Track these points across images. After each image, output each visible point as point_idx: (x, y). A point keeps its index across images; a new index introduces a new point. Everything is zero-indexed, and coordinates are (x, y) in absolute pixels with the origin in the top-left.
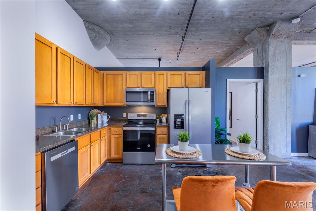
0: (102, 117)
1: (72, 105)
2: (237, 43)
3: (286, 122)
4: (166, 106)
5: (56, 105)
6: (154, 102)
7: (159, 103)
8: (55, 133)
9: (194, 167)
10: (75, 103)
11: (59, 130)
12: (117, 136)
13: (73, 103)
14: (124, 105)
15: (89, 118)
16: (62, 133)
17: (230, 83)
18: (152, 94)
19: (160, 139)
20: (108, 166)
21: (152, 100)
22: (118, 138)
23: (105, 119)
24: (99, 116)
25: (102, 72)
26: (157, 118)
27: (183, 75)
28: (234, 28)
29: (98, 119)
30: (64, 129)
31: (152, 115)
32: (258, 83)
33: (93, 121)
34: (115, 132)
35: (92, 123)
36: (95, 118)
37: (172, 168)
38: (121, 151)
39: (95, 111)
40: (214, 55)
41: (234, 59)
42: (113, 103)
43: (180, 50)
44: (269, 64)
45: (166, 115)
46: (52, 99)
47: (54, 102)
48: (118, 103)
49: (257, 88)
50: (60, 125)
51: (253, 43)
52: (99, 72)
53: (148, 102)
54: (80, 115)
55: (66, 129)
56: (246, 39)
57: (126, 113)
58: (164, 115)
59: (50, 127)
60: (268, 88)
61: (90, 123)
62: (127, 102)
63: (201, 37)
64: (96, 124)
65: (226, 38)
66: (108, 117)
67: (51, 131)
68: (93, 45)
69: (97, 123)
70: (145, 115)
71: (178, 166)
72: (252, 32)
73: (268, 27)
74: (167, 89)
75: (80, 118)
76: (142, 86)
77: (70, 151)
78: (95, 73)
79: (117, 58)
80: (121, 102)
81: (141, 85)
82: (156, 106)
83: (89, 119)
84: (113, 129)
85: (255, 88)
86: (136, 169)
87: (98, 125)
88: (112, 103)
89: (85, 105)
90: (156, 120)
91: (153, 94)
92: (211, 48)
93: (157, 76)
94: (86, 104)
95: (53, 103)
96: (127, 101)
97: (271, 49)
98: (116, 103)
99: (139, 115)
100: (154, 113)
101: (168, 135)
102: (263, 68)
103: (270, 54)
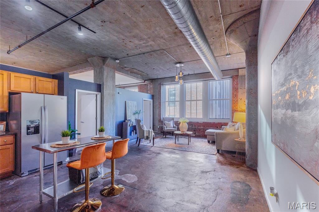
2: (81, 60)
3: (113, 121)
4: (8, 111)
9: (49, 168)
19: (2, 150)
27: (32, 80)
28: (82, 50)
32: (97, 95)
40: (57, 61)
41: (77, 71)
43: (20, 47)
44: (104, 83)
45: (5, 123)
49: (97, 98)
51: (94, 65)
56: (89, 60)
60: (103, 99)
63: (48, 44)
65: (73, 54)
71: (30, 173)
72: (93, 57)
73: (104, 59)
74: (9, 92)
85: (95, 98)
92: (57, 55)
97: (105, 73)
101: (14, 144)
102: (101, 85)
103: (105, 77)
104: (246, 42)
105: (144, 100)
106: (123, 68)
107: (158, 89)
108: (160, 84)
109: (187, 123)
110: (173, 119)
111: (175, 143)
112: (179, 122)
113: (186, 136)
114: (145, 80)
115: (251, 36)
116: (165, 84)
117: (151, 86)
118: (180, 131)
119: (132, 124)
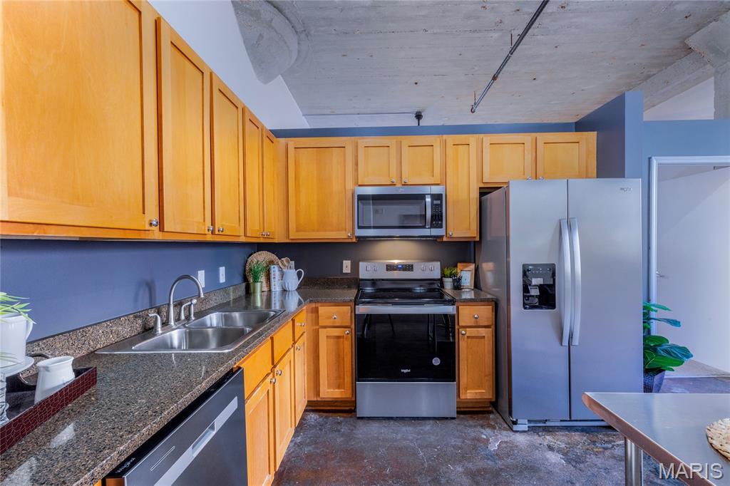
0: (282, 275)
1: (209, 238)
4: (478, 239)
5: (156, 235)
6: (441, 227)
7: (454, 229)
8: (154, 335)
10: (217, 232)
11: (165, 324)
12: (336, 332)
13: (213, 233)
14: (349, 238)
15: (247, 280)
16: (175, 336)
17: (660, 166)
18: (435, 202)
19: (469, 340)
20: (315, 426)
21: (437, 219)
22: (338, 337)
23: (293, 280)
24: (275, 270)
25: (282, 140)
26: (443, 275)
27: (529, 146)
29: (272, 280)
30: (183, 317)
31: (430, 265)
33: (260, 287)
34: (332, 320)
35: (254, 292)
36: (263, 278)
37: (517, 434)
38: (348, 379)
39: (262, 257)
42: (318, 231)
43: (494, 78)
45: (472, 267)
46: (144, 213)
47: (151, 224)
48: (332, 231)
50: (169, 305)
52: (275, 139)
53: (424, 227)
54: (222, 270)
55: (188, 318)
56: (692, 41)
57: (350, 261)
58: (466, 267)
59: (135, 317)
61: (249, 292)
62: (360, 227)
64: (266, 293)
66: (299, 275)
67: (139, 329)
68: (252, 62)
69: (270, 291)
70: (409, 268)
71: (533, 425)
74: (480, 188)
75: (222, 279)
76: (404, 180)
77: (220, 421)
78: (266, 141)
79: (304, 115)
80: (339, 230)
81: (401, 178)
82: (445, 239)
83: (245, 279)
84: (323, 310)
86: (405, 439)
87: (273, 296)
88: (314, 231)
89: (243, 239)
90: (441, 281)
91: (439, 202)
93: (450, 149)
94: (245, 235)
95: (147, 227)
96: (360, 225)
98: (325, 231)
99: (390, 268)
100: (437, 261)
101: (493, 327)
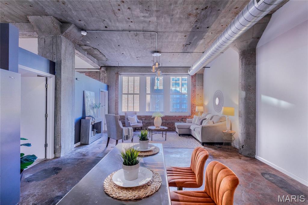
32: (47, 78)
44: (62, 61)
49: (47, 84)
51: (40, 29)
60: (60, 86)
72: (44, 16)
73: (62, 23)
85: (45, 83)
97: (63, 47)
102: (55, 63)
103: (63, 52)
104: (247, 42)
105: (101, 91)
106: (80, 45)
107: (115, 79)
108: (117, 74)
109: (161, 117)
110: (136, 113)
111: (152, 140)
112: (152, 117)
113: (160, 131)
114: (102, 67)
115: (254, 38)
116: (122, 74)
117: (105, 75)
118: (154, 126)
119: (94, 122)
